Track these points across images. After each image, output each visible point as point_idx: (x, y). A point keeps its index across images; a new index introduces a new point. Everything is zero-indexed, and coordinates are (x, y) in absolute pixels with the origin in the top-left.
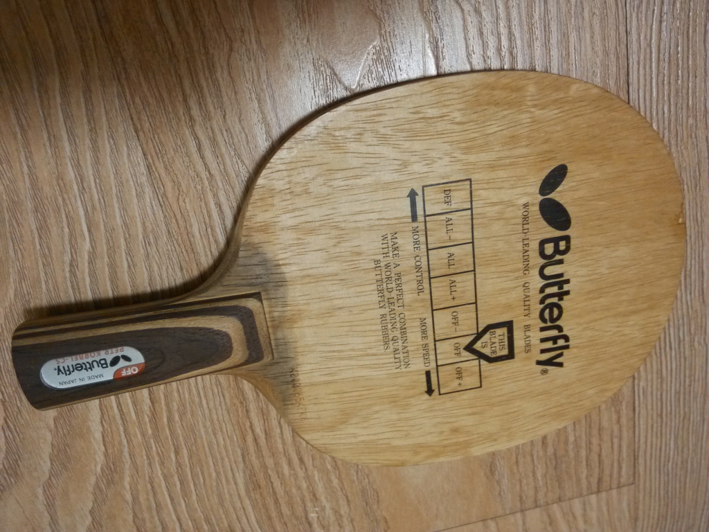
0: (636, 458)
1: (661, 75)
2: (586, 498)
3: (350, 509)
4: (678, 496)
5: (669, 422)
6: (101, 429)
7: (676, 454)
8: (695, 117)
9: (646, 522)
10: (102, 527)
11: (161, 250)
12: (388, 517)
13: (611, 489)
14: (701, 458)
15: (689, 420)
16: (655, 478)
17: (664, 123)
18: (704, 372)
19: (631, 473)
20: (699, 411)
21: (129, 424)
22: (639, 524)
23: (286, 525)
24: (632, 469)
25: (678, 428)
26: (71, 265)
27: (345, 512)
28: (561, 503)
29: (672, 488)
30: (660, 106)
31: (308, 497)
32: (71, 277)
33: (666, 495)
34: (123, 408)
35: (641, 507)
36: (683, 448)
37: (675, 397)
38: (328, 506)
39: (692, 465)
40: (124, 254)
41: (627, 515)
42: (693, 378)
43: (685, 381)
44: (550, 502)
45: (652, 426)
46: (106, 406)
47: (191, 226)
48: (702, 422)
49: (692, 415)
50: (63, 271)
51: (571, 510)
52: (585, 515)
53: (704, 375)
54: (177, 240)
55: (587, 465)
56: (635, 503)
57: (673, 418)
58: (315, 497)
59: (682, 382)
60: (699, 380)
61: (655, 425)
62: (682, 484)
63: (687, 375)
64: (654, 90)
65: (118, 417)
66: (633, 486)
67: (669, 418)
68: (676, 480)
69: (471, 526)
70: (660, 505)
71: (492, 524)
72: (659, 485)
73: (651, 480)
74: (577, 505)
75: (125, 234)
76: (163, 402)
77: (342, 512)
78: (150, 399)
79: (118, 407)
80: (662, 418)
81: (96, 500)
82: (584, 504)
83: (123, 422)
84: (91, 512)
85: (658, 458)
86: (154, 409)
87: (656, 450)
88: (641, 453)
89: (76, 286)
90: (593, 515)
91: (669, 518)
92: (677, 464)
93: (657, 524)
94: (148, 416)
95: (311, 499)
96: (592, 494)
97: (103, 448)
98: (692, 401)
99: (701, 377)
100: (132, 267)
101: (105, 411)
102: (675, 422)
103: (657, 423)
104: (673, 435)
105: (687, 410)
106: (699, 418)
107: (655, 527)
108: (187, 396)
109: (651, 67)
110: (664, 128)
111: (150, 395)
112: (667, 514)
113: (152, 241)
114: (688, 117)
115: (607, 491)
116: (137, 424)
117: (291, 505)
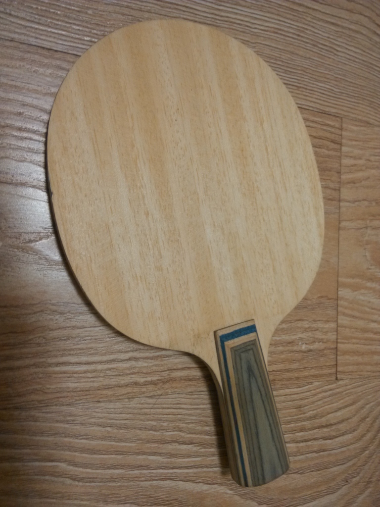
0: (324, 113)
1: (50, 25)
2: (343, 154)
3: (306, 320)
4: (359, 90)
5: (305, 83)
6: (201, 484)
7: (328, 83)
8: (88, 8)
9: (371, 117)
10: (272, 499)
11: (80, 414)
12: (319, 295)
13: (341, 135)
14: (336, 67)
15: (307, 68)
16: (342, 102)
17: (86, 31)
18: (276, 49)
19: (334, 118)
20: (303, 60)
21: (203, 463)
22: (372, 121)
23: (306, 368)
24: (331, 117)
25: (311, 77)
26: (74, 480)
27: (308, 324)
28: (342, 173)
29: (352, 92)
30: (73, 31)
31: (290, 348)
32: (83, 482)
33: (356, 98)
34: (190, 465)
35: (360, 117)
36: (326, 78)
37: (288, 74)
38: (300, 335)
39: (339, 74)
40: (76, 441)
41: (362, 128)
42: (278, 59)
43: (279, 65)
44: (339, 180)
45: (304, 95)
46: (186, 477)
47: (68, 388)
48: (311, 60)
49: (304, 66)
50: (77, 486)
51: (349, 167)
52: (355, 158)
53: (278, 50)
54: (76, 400)
55: (320, 148)
56: (356, 121)
57: (303, 79)
58: (291, 343)
59: (278, 66)
60: (281, 55)
61: (304, 93)
62: (352, 85)
63: (275, 62)
64: (60, 32)
65: (195, 470)
66: (344, 119)
67: (302, 83)
68: (347, 88)
69: (341, 239)
70: (362, 104)
71: (343, 224)
72: (348, 101)
73: (343, 106)
74: (346, 161)
75: (61, 437)
76: (193, 436)
77: (307, 326)
78: (189, 444)
79: (188, 469)
80: (301, 87)
81: (252, 499)
82: (347, 156)
83: (201, 467)
84: (260, 504)
85: (328, 97)
86: (197, 443)
87: (323, 97)
88: (322, 108)
89: (91, 480)
90: (357, 152)
91: (372, 100)
92: (337, 85)
93: (375, 109)
94: (201, 449)
95: (292, 346)
96: (341, 149)
97: (216, 486)
98: (294, 63)
99: (280, 53)
100: (87, 437)
101: (188, 478)
102: (306, 79)
103: (303, 91)
104: (315, 83)
105: (299, 68)
106: (307, 61)
107: (376, 111)
108: (194, 418)
109: (42, 30)
110: (90, 32)
111: (186, 444)
112: (370, 101)
113: (71, 418)
114: (86, 13)
115: (342, 138)
116: (205, 458)
117: (292, 361)
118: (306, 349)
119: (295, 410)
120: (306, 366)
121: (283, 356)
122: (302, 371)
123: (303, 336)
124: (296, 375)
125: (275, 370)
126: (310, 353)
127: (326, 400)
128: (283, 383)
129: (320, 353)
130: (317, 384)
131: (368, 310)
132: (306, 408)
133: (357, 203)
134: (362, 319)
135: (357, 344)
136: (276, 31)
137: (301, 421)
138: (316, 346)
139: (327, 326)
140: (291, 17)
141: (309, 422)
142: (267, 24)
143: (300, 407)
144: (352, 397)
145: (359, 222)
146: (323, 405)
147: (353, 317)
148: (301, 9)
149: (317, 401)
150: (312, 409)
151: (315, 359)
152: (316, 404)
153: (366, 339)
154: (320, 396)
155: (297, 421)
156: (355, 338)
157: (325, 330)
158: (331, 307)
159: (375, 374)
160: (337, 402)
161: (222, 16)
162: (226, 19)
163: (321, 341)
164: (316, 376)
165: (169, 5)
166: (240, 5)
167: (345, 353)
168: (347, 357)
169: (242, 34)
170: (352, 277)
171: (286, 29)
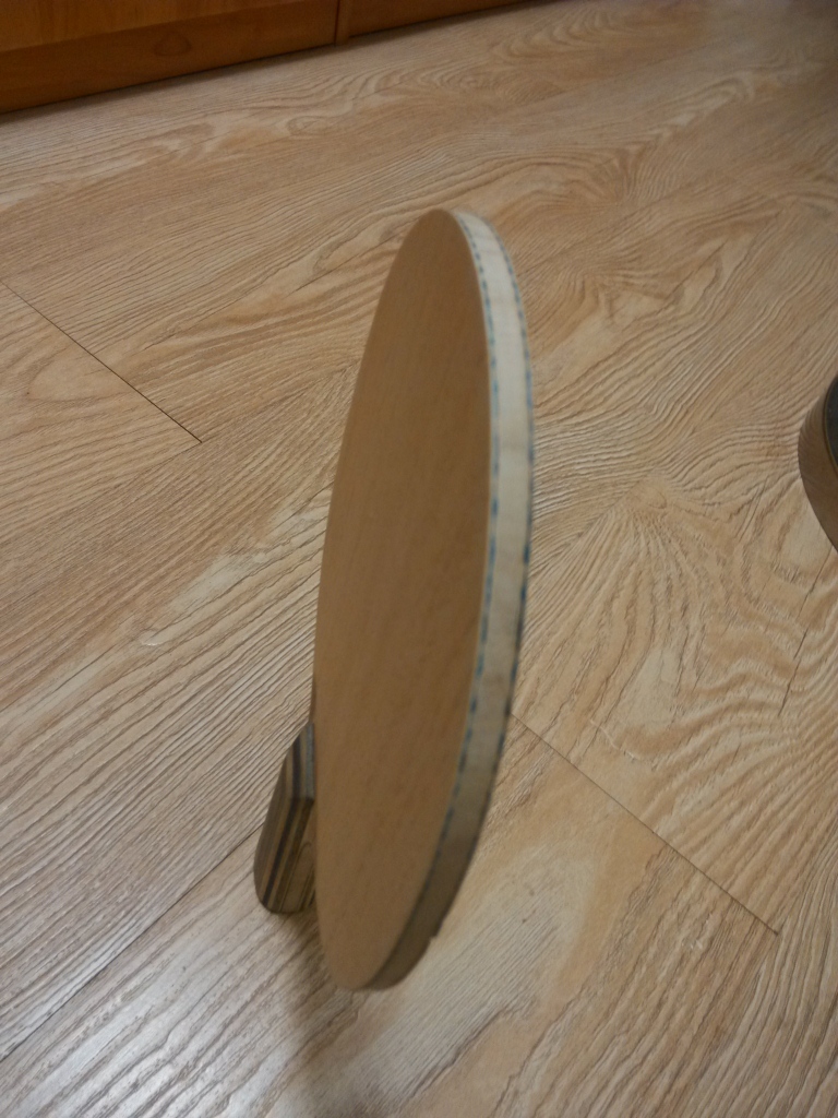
118: (706, 944)
119: (780, 1031)
120: (728, 963)
121: (693, 987)
122: (732, 976)
123: (684, 933)
124: (731, 989)
125: (705, 1012)
126: (715, 943)
127: (795, 974)
128: (731, 1017)
129: (724, 927)
130: (764, 967)
131: (708, 813)
132: (788, 1011)
133: (559, 718)
134: (716, 831)
135: (746, 864)
136: (289, 665)
137: (803, 1035)
138: (711, 925)
139: (693, 888)
140: (289, 633)
141: (811, 1026)
142: (275, 670)
143: (780, 1021)
144: (817, 931)
145: (584, 733)
146: (800, 985)
147: (704, 841)
148: (290, 614)
149: (789, 988)
150: (795, 1004)
151: (727, 943)
152: (792, 992)
153: (748, 848)
154: (784, 977)
155: (798, 1040)
156: (736, 862)
157: (697, 897)
158: (671, 860)
159: (806, 873)
160: (809, 960)
161: (226, 719)
162: (233, 716)
163: (707, 914)
164: (752, 961)
165: (166, 775)
166: (231, 686)
167: (748, 892)
168: (755, 893)
169: (263, 710)
170: (650, 799)
171: (298, 650)
